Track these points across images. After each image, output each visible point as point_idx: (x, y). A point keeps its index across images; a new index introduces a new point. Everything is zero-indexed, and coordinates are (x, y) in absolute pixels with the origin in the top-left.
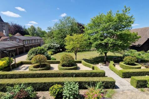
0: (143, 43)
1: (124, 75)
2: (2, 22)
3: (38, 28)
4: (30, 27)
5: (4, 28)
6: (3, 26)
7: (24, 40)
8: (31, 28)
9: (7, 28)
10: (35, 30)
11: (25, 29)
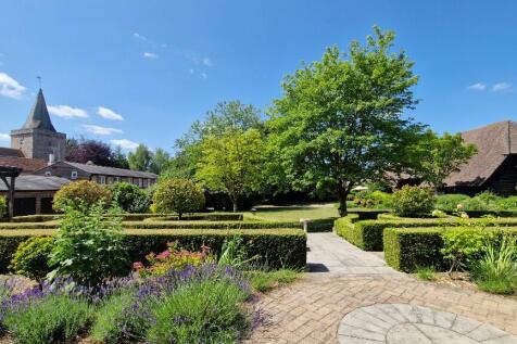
0: (492, 172)
1: (372, 239)
2: (50, 132)
3: (160, 152)
4: (134, 152)
5: (54, 149)
6: (50, 144)
7: (93, 175)
8: (138, 153)
9: (61, 150)
10: (148, 158)
11: (121, 156)
